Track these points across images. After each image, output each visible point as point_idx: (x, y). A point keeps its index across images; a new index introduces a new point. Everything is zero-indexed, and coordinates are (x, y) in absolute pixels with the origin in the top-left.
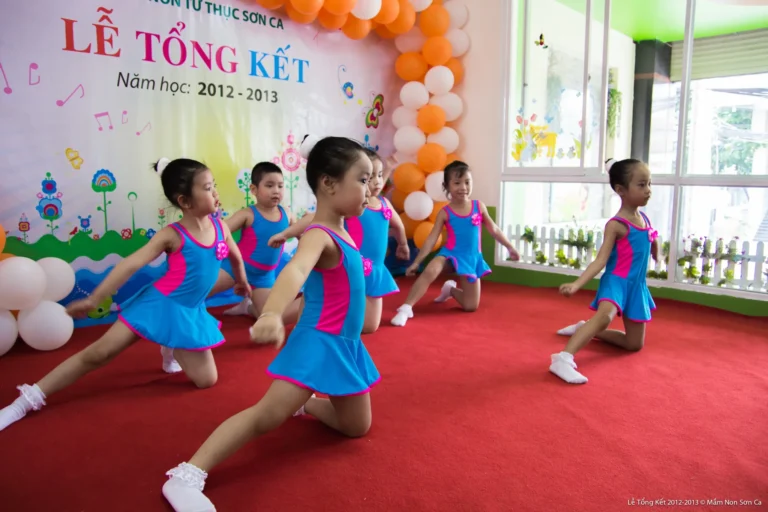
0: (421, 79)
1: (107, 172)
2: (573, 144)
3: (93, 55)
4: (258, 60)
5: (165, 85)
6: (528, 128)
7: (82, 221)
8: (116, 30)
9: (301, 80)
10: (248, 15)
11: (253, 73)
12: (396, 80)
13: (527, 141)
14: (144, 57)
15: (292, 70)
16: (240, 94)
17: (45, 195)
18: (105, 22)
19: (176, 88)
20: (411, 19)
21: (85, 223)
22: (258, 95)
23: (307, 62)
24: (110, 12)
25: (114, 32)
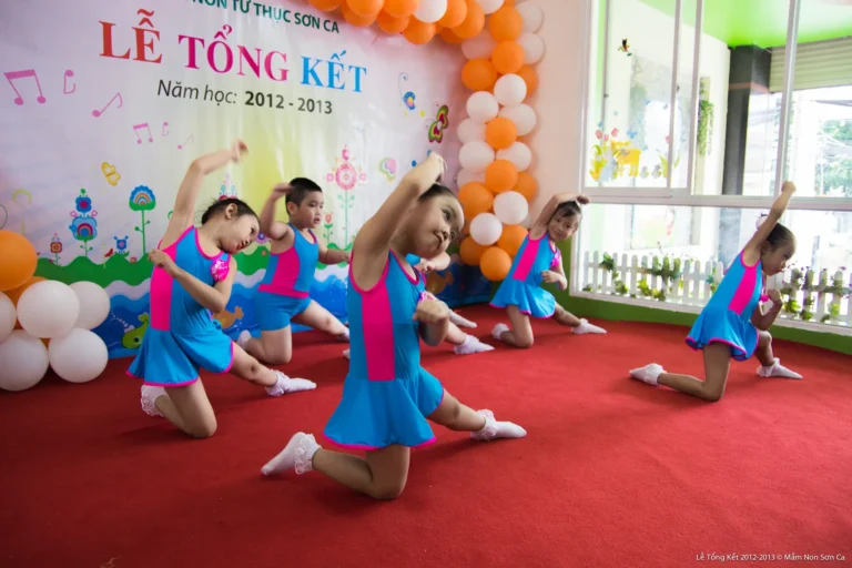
0: (490, 89)
1: (146, 189)
2: (659, 162)
3: (132, 62)
4: (310, 67)
5: (209, 93)
6: (608, 144)
7: (119, 242)
8: (157, 33)
9: (357, 89)
10: (300, 17)
11: (306, 81)
12: (463, 90)
13: (607, 158)
14: (187, 63)
15: (348, 77)
16: (291, 104)
17: (79, 213)
18: (146, 26)
19: (221, 97)
20: (480, 22)
21: (122, 244)
22: (310, 105)
23: (365, 70)
24: (151, 14)
25: (154, 36)
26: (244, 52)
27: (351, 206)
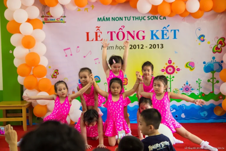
3: (94, 42)
4: (154, 33)
5: (117, 47)
8: (101, 32)
9: (175, 37)
11: (152, 38)
14: (110, 39)
15: (170, 34)
16: (146, 47)
18: (98, 31)
19: (121, 48)
23: (178, 30)
24: (99, 27)
25: (100, 33)
26: (129, 32)
27: (172, 80)
